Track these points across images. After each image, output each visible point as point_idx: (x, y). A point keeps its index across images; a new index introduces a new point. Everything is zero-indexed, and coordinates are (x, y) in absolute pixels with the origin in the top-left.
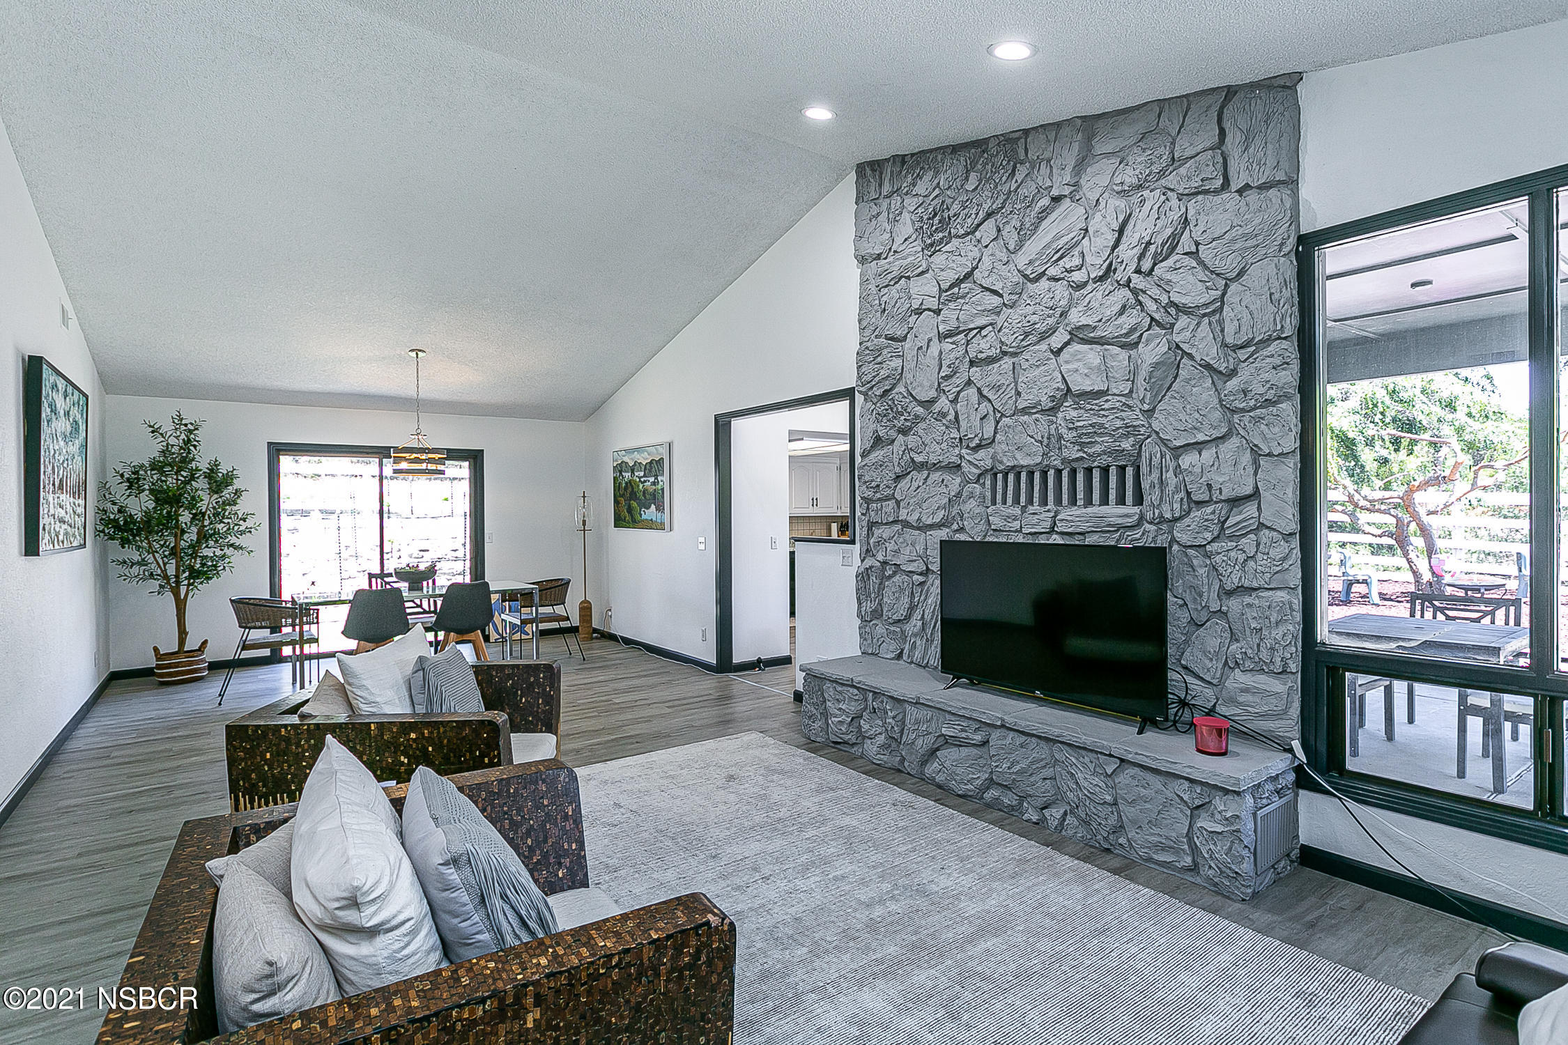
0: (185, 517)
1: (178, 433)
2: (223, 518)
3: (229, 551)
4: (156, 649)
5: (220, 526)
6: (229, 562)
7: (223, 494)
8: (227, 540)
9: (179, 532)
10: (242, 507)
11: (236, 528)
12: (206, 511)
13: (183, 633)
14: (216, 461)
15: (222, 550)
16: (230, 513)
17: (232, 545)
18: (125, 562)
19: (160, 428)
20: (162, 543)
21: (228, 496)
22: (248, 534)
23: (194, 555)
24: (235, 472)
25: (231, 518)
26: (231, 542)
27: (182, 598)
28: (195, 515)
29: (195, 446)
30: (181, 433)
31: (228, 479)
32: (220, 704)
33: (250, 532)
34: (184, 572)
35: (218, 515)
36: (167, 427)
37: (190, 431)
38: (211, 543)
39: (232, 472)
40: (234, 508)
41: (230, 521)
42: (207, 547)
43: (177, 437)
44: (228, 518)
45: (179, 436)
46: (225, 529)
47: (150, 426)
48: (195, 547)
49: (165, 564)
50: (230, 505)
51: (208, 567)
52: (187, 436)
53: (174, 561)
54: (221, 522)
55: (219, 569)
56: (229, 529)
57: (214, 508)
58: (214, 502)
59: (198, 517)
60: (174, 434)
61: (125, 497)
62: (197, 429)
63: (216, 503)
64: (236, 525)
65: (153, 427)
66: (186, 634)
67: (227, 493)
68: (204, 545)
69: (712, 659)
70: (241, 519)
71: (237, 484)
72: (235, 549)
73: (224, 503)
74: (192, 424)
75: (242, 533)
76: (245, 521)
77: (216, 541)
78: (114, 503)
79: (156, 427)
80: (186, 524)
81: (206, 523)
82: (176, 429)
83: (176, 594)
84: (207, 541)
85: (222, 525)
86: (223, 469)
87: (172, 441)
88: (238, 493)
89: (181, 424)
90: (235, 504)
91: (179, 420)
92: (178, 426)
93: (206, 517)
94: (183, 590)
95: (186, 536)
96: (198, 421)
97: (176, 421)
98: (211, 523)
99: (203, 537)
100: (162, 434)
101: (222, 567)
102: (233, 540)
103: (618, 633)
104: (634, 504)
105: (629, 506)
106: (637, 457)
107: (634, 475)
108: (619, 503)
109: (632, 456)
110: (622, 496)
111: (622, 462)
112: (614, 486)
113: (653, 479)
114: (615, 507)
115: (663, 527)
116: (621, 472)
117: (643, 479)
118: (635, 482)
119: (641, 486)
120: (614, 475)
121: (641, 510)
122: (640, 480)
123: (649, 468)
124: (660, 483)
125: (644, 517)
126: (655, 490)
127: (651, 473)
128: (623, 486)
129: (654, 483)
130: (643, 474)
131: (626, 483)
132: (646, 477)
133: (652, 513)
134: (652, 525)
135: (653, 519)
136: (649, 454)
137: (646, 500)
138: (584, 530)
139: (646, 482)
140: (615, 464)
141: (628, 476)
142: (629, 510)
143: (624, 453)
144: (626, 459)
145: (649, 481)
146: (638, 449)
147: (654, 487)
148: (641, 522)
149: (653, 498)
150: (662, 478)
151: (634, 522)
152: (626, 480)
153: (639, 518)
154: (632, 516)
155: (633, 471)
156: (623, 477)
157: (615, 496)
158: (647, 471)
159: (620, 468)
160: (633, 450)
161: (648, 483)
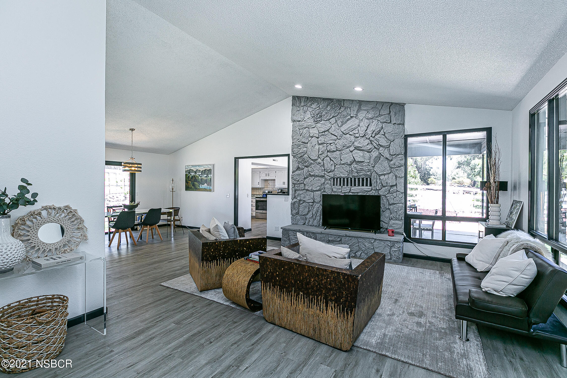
103: (186, 225)
104: (196, 183)
105: (194, 184)
106: (198, 168)
107: (196, 174)
108: (188, 183)
109: (196, 168)
110: (190, 180)
111: (190, 169)
112: (186, 177)
113: (206, 175)
114: (186, 184)
115: (210, 190)
116: (189, 173)
117: (201, 175)
118: (197, 176)
119: (200, 177)
120: (186, 173)
121: (199, 185)
122: (199, 176)
123: (204, 172)
124: (209, 177)
125: (201, 187)
126: (207, 179)
127: (205, 173)
128: (191, 177)
129: (206, 177)
130: (201, 174)
131: (192, 176)
132: (202, 175)
133: (205, 186)
134: (205, 190)
135: (206, 188)
136: (204, 167)
137: (202, 182)
138: (173, 192)
139: (202, 176)
140: (186, 170)
141: (193, 174)
142: (194, 185)
143: (191, 166)
144: (192, 169)
145: (204, 176)
146: (199, 166)
147: (206, 178)
148: (200, 189)
149: (206, 181)
150: (210, 175)
151: (196, 189)
152: (192, 175)
153: (198, 188)
154: (195, 187)
155: (195, 172)
156: (190, 174)
157: (186, 180)
158: (203, 173)
159: (189, 171)
160: (196, 166)
161: (203, 177)
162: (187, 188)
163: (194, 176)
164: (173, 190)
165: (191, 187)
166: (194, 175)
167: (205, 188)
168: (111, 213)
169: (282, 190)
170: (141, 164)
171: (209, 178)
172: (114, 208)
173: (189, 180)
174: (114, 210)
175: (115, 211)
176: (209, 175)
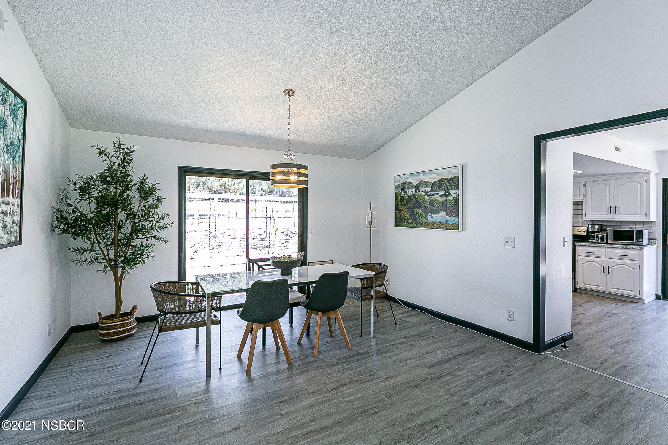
0: (121, 216)
1: (118, 154)
2: (149, 217)
3: (152, 241)
4: (100, 314)
5: (146, 223)
6: (151, 252)
7: (148, 200)
8: (151, 233)
9: (116, 228)
10: (162, 210)
11: (157, 224)
12: (137, 213)
13: (119, 302)
14: (145, 176)
15: (147, 240)
16: (153, 214)
17: (154, 237)
18: (78, 250)
19: (105, 150)
20: (104, 235)
21: (152, 202)
22: (165, 229)
23: (128, 245)
24: (157, 185)
25: (154, 217)
26: (154, 235)
27: (119, 276)
28: (128, 215)
29: (129, 164)
30: (120, 154)
31: (152, 190)
32: (141, 381)
33: (167, 227)
34: (120, 257)
35: (146, 215)
36: (111, 150)
37: (127, 154)
38: (140, 236)
39: (155, 185)
40: (156, 210)
41: (153, 219)
42: (137, 238)
43: (117, 158)
44: (152, 217)
45: (119, 156)
46: (149, 226)
47: (99, 149)
48: (129, 238)
49: (108, 251)
50: (153, 208)
51: (136, 256)
52: (124, 157)
53: (113, 248)
54: (147, 220)
55: (144, 257)
56: (152, 225)
57: (142, 210)
58: (142, 206)
59: (131, 216)
60: (115, 155)
61: (78, 200)
62: (131, 152)
63: (144, 206)
64: (158, 222)
65: (100, 149)
66: (122, 302)
67: (152, 201)
68: (135, 237)
69: (530, 339)
70: (161, 218)
71: (158, 193)
72: (156, 240)
73: (149, 206)
74: (128, 149)
75: (161, 228)
76: (163, 220)
77: (143, 234)
78: (70, 205)
79: (102, 149)
80: (122, 221)
81: (137, 221)
82: (117, 152)
83: (115, 274)
84: (136, 234)
85: (148, 222)
86: (150, 183)
87: (114, 159)
88: (159, 200)
89: (120, 148)
90: (157, 208)
91: (119, 145)
92: (118, 149)
93: (137, 217)
94: (119, 271)
95: (123, 230)
96: (132, 147)
97: (116, 145)
98: (140, 221)
99: (135, 231)
100: (106, 155)
101: (146, 256)
102: (155, 233)
103: (397, 297)
104: (418, 211)
105: (413, 212)
106: (423, 178)
107: (419, 190)
108: (400, 210)
109: (418, 177)
110: (405, 205)
111: (404, 183)
112: (395, 199)
113: (443, 193)
114: (395, 213)
115: (455, 227)
116: (403, 190)
117: (429, 193)
118: (420, 196)
119: (427, 198)
120: (396, 192)
121: (426, 215)
122: (426, 194)
123: (439, 185)
124: (453, 195)
125: (430, 219)
126: (446, 201)
127: (440, 188)
128: (406, 198)
129: (445, 196)
130: (429, 189)
131: (410, 197)
132: (433, 191)
133: (442, 216)
134: (441, 226)
135: (443, 222)
136: (438, 175)
137: (434, 208)
138: (371, 228)
139: (434, 195)
140: (397, 184)
141: (411, 191)
142: (413, 215)
143: (407, 176)
144: (409, 180)
145: (437, 194)
146: (424, 173)
147: (444, 199)
148: (427, 224)
149: (443, 206)
150: (455, 192)
151: (419, 224)
152: (409, 194)
153: (424, 220)
154: (416, 220)
155: (417, 188)
156: (405, 192)
157: (396, 206)
158: (435, 188)
159: (403, 187)
160: (418, 173)
161: (436, 196)
162: (399, 222)
163: (414, 195)
164: (371, 224)
165: (407, 220)
166: (414, 192)
167: (440, 222)
168: (256, 273)
169: (602, 225)
170: (306, 168)
171: (451, 198)
172: (260, 263)
173: (402, 205)
174: (260, 266)
175: (263, 269)
176: (452, 192)
